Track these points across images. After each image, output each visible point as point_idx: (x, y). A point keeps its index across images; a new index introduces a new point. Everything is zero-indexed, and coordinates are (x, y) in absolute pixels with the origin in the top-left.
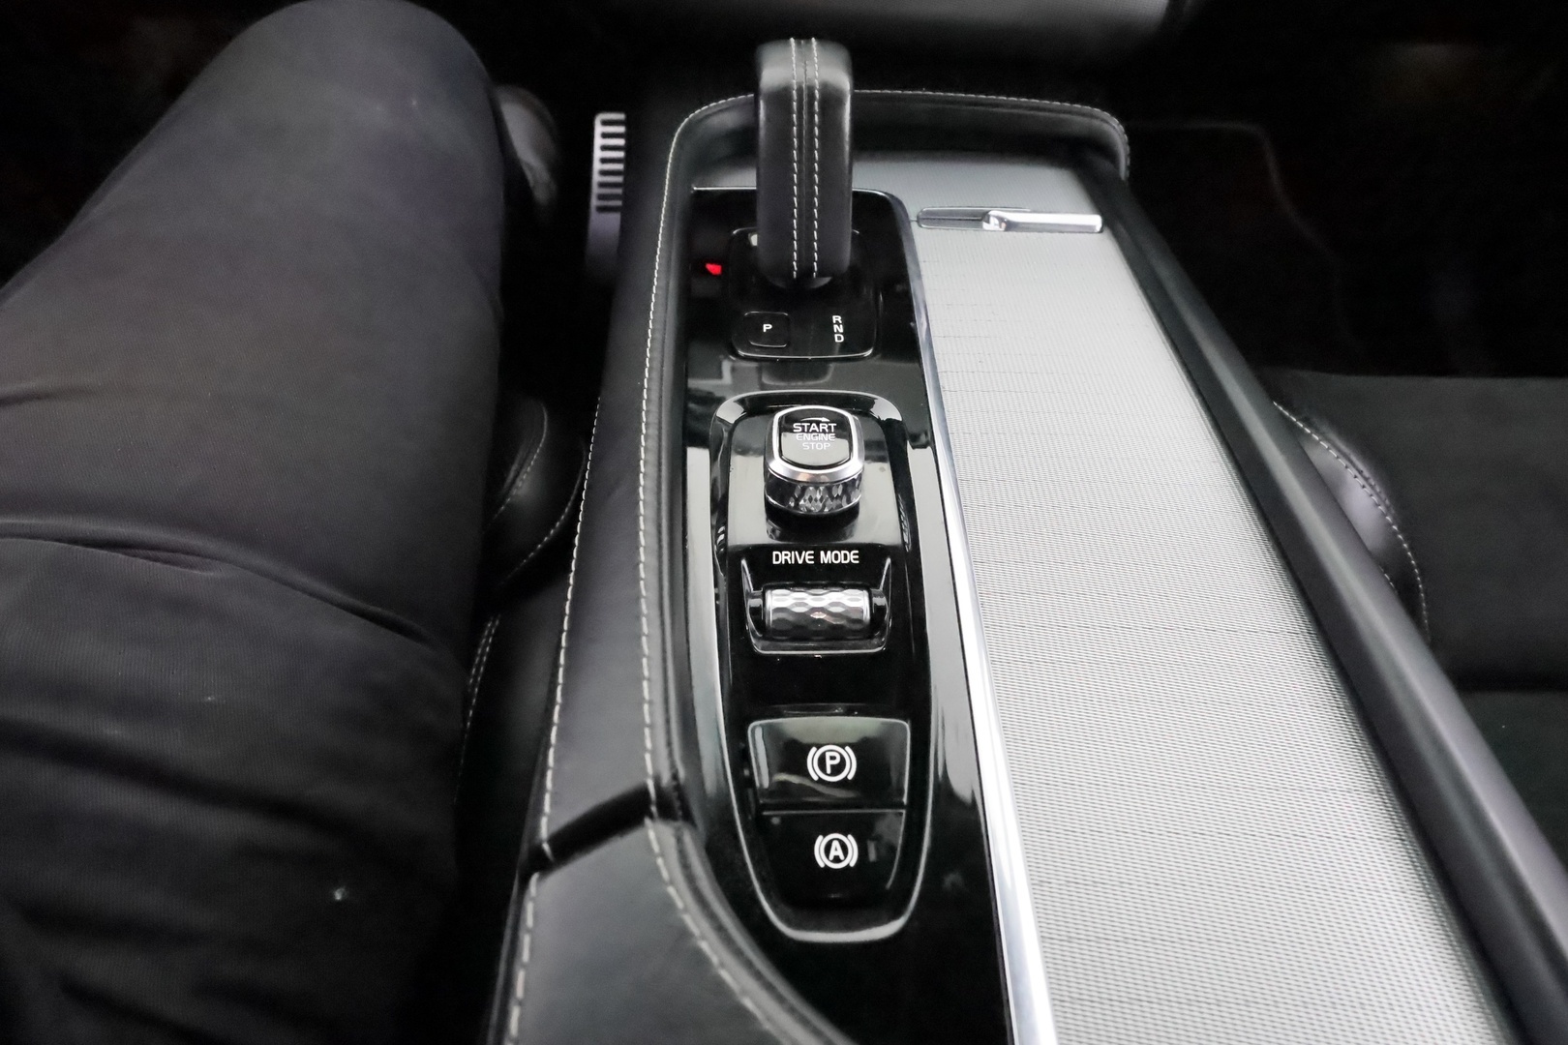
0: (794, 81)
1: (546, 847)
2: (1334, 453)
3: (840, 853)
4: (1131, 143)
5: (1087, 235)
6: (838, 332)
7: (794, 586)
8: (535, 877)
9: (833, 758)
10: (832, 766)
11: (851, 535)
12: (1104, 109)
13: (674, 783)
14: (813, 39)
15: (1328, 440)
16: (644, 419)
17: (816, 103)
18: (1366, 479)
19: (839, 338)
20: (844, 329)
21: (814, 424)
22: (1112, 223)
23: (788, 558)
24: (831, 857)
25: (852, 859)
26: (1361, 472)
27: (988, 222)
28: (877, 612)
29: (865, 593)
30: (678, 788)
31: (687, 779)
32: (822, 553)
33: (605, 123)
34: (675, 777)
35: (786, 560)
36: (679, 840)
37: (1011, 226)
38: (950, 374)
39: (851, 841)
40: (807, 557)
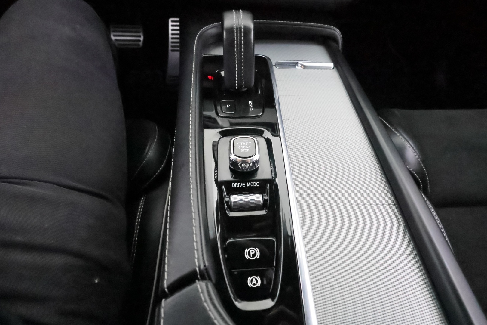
0: (235, 26)
1: (166, 290)
2: (403, 139)
3: (255, 282)
4: (343, 37)
5: (329, 70)
6: (251, 107)
7: (239, 194)
8: (163, 300)
9: (252, 252)
10: (252, 254)
11: (256, 176)
12: (334, 26)
13: (205, 268)
14: (241, 10)
15: (402, 135)
16: (190, 143)
17: (242, 33)
18: (413, 148)
19: (251, 109)
20: (253, 106)
21: (244, 143)
22: (337, 65)
23: (237, 185)
24: (253, 284)
25: (259, 284)
26: (411, 145)
27: (298, 66)
28: (265, 201)
29: (261, 195)
30: (206, 269)
31: (208, 265)
32: (248, 183)
33: (172, 21)
34: (205, 266)
35: (236, 186)
36: (207, 287)
37: (305, 67)
38: (286, 120)
39: (258, 278)
40: (243, 184)
